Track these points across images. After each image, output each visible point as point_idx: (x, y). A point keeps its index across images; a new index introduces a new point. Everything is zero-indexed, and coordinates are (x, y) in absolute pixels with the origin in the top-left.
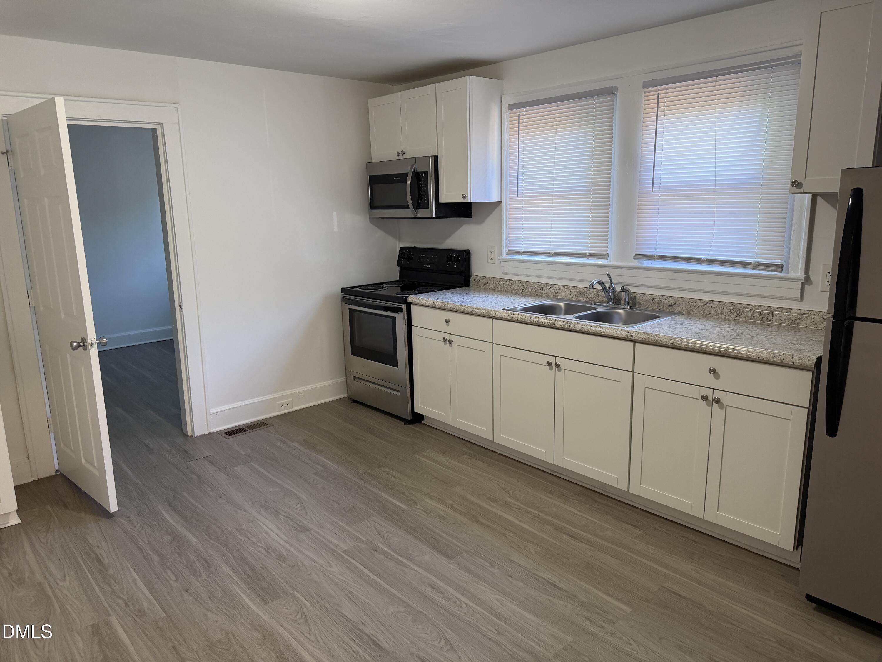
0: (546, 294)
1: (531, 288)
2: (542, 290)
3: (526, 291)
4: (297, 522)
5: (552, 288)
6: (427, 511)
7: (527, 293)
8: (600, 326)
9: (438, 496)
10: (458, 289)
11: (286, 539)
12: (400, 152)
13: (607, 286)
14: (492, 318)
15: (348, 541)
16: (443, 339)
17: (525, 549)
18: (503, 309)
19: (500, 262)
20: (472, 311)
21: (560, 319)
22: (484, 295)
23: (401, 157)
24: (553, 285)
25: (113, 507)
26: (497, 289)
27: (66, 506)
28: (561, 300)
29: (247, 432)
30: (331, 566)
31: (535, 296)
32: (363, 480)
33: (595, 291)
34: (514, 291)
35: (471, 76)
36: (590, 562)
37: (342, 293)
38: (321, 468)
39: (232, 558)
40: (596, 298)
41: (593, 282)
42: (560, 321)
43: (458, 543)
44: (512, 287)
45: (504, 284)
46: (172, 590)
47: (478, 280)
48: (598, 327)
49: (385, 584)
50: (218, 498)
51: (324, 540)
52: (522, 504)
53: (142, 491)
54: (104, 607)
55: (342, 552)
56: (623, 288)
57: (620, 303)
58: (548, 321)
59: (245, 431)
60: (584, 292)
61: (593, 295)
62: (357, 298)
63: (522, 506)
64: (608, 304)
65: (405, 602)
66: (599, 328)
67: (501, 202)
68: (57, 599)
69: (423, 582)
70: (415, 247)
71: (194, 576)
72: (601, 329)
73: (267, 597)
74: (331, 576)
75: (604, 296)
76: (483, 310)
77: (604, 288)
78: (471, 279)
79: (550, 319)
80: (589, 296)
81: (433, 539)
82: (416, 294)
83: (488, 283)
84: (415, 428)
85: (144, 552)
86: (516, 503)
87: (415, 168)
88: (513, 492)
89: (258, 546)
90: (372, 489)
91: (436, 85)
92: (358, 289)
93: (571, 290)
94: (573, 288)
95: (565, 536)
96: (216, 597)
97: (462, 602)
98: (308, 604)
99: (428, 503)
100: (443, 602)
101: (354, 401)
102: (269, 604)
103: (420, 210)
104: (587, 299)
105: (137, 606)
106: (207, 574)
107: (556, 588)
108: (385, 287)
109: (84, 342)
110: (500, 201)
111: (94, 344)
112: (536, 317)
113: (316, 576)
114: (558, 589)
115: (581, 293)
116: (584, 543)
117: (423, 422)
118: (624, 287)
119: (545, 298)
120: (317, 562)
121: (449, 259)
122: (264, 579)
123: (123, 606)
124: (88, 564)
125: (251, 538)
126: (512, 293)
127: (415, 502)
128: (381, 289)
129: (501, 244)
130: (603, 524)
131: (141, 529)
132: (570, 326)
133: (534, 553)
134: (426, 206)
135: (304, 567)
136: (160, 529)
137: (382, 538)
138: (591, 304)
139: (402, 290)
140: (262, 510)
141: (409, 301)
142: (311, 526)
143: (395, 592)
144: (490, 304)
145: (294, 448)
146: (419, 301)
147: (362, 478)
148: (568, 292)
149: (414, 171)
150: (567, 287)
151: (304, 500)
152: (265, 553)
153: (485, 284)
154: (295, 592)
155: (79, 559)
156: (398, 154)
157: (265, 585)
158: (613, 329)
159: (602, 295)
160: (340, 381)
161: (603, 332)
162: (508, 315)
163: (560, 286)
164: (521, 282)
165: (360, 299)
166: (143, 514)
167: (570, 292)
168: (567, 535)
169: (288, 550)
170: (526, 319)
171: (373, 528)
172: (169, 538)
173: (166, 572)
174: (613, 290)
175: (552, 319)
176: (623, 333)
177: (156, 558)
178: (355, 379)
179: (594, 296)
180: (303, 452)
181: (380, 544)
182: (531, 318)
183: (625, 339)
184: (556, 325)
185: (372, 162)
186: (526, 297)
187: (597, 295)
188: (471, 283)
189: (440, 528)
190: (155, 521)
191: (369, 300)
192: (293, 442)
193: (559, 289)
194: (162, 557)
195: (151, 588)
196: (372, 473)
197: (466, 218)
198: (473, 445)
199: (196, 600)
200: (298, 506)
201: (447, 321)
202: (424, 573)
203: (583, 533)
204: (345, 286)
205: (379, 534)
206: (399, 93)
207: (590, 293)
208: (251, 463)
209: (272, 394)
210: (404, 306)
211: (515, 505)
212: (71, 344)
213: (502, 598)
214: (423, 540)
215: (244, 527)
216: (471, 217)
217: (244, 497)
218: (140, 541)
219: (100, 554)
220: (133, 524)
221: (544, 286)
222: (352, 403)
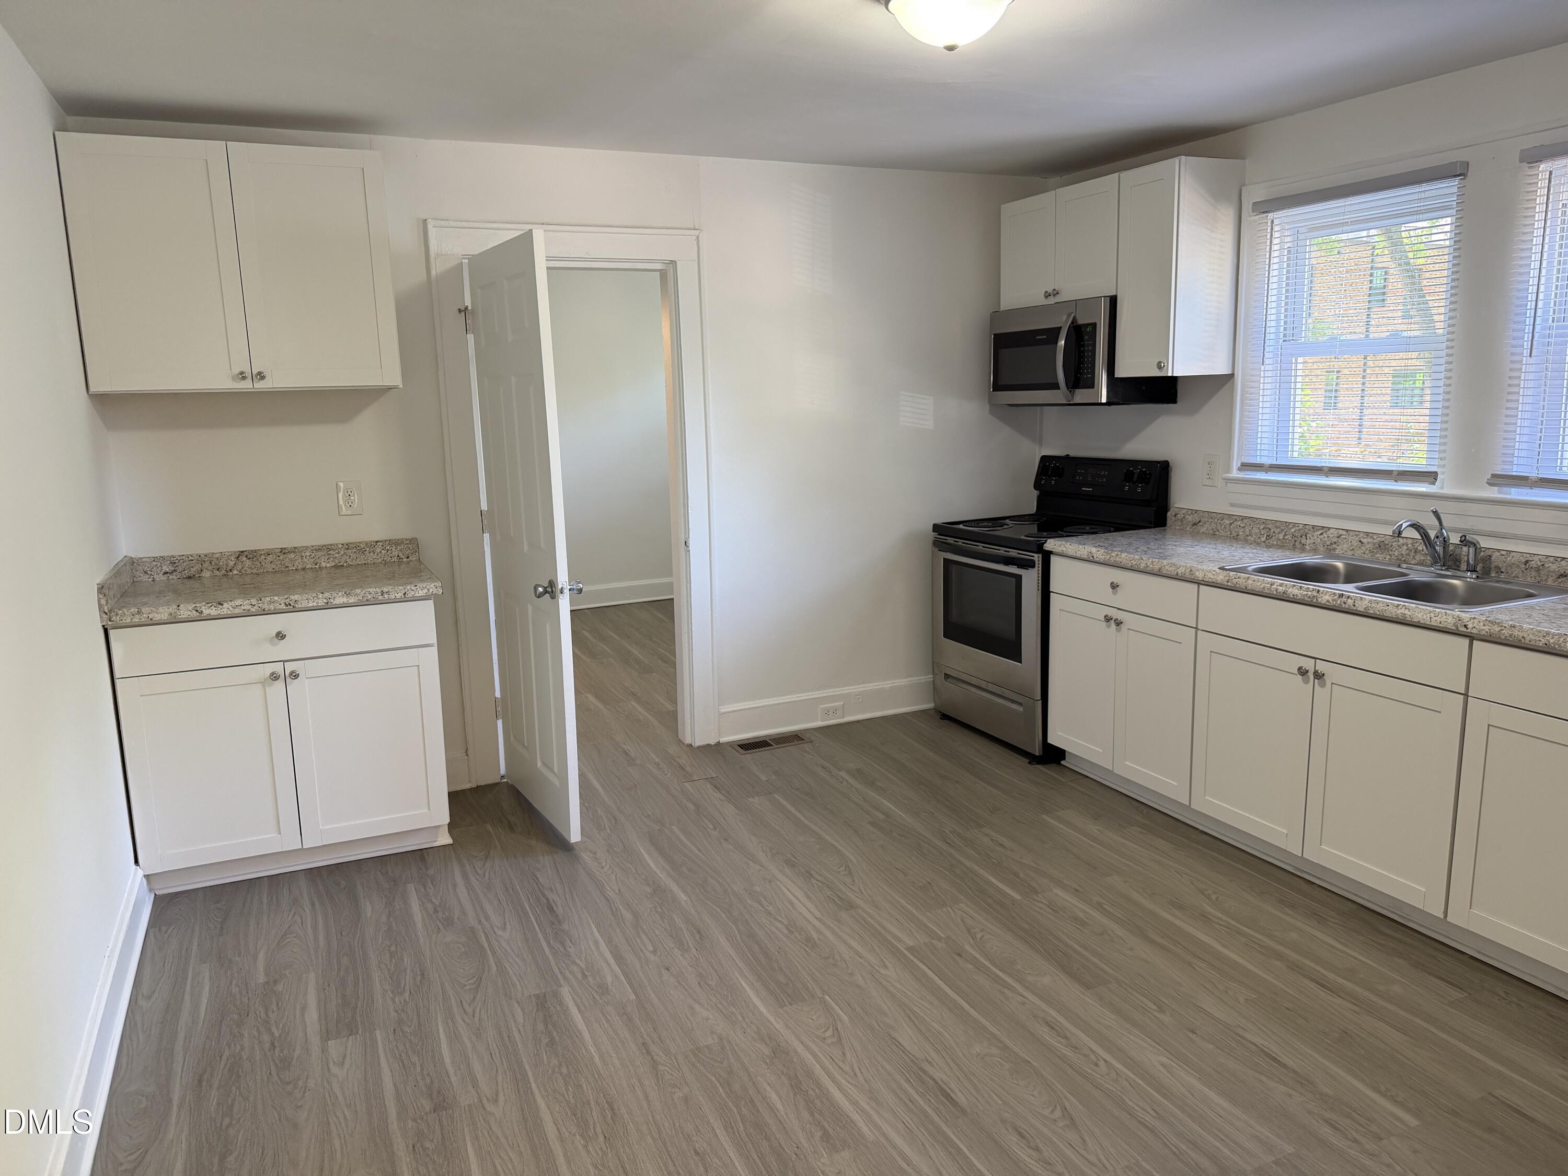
0: (1311, 545)
1: (1284, 533)
2: (1304, 537)
3: (1274, 537)
4: (838, 893)
5: (1324, 535)
6: (1055, 908)
7: (1275, 543)
8: (1404, 605)
9: (1077, 887)
10: (1142, 531)
11: (819, 915)
12: (1050, 291)
13: (1432, 534)
14: (1199, 583)
15: (915, 934)
16: (1105, 616)
17: (1227, 993)
18: (1219, 568)
19: (1226, 485)
20: (1160, 569)
21: (1327, 591)
22: (1189, 542)
23: (1052, 300)
24: (1327, 529)
25: (575, 836)
26: (1217, 533)
27: (511, 828)
28: (1338, 557)
29: (772, 747)
30: (885, 967)
31: (1291, 548)
32: (948, 843)
33: (1409, 543)
34: (1249, 538)
35: (1183, 157)
36: (1348, 1032)
37: (933, 531)
38: (881, 816)
39: (736, 931)
40: (1411, 557)
41: (1402, 525)
42: (1328, 594)
43: (1106, 968)
44: (1247, 530)
45: (1231, 524)
46: (648, 965)
47: (1182, 516)
48: (1399, 608)
49: (972, 1010)
50: (722, 841)
51: (877, 926)
52: (1233, 919)
53: (615, 819)
54: (554, 973)
55: (905, 948)
56: (1463, 538)
57: (1459, 567)
58: (1305, 593)
59: (770, 745)
60: (1388, 545)
61: (1404, 550)
62: (957, 542)
63: (1232, 922)
64: (1432, 569)
65: (1001, 1042)
66: (1403, 610)
67: (1231, 376)
68: (494, 953)
69: (1035, 1016)
70: (1068, 455)
71: (679, 949)
72: (1407, 612)
73: (783, 998)
74: (885, 983)
75: (1427, 552)
76: (1181, 568)
77: (1425, 536)
78: (1169, 514)
79: (1309, 588)
80: (1397, 551)
81: (1061, 953)
82: (1062, 536)
83: (1200, 522)
84: (1049, 772)
85: (612, 905)
86: (1220, 915)
87: (1074, 318)
88: (1218, 898)
89: (776, 919)
90: (962, 859)
91: (1119, 177)
92: (961, 526)
93: (1362, 540)
94: (1365, 536)
95: (1307, 982)
96: (708, 985)
97: (1100, 1059)
98: (845, 1018)
99: (1057, 895)
100: (1068, 1052)
101: (945, 717)
102: (785, 1008)
103: (1077, 391)
104: (1393, 557)
105: (598, 979)
106: (698, 949)
107: (1276, 1063)
108: (1008, 525)
109: (552, 587)
110: (1230, 373)
111: (565, 591)
112: (1281, 585)
113: (861, 978)
114: (1281, 1066)
115: (1382, 546)
116: (1343, 998)
117: (1063, 762)
118: (1465, 536)
119: (1310, 551)
120: (863, 957)
121: (1129, 477)
122: (781, 970)
123: (579, 976)
124: (536, 911)
125: (766, 907)
126: (1246, 540)
127: (1036, 892)
128: (1000, 527)
129: (1230, 451)
130: (1388, 973)
131: (610, 872)
132: (1345, 603)
133: (1242, 1000)
134: (1091, 384)
135: (843, 962)
136: (637, 876)
137: (973, 939)
138: (1399, 566)
139: (1038, 531)
140: (786, 867)
141: (1047, 549)
142: (859, 902)
143: (987, 1024)
144: (1197, 559)
145: (841, 780)
146: (1064, 549)
147: (948, 841)
148: (1355, 543)
149: (1072, 323)
150: (1354, 533)
151: (851, 862)
152: (786, 931)
153: (1195, 524)
154: (826, 997)
155: (525, 903)
156: (1047, 295)
157: (782, 979)
158: (1430, 612)
159: (1423, 551)
160: (924, 681)
161: (1408, 617)
162: (1227, 578)
163: (1341, 532)
164: (1265, 521)
165: (963, 543)
166: (615, 851)
167: (1359, 543)
168: (1312, 980)
169: (819, 932)
170: (1262, 587)
171: (959, 921)
172: (648, 890)
173: (640, 937)
174: (1445, 541)
175: (1311, 590)
176: (1449, 621)
177: (628, 915)
178: (948, 678)
179: (1408, 551)
180: (855, 788)
181: (967, 947)
182: (1271, 585)
183: (1451, 631)
184: (1320, 600)
185: (1001, 310)
186: (1271, 550)
187: (1413, 551)
188: (1169, 522)
189: (1075, 939)
190: (631, 864)
191: (978, 546)
192: (840, 770)
193: (1338, 537)
194: (636, 915)
195: (619, 958)
196: (966, 835)
197: (1166, 405)
198: (1153, 812)
199: (681, 984)
200: (841, 869)
201: (1114, 586)
202: (1038, 1002)
203: (1345, 981)
204: (939, 521)
205: (969, 931)
206: (1054, 191)
207: (1399, 546)
208: (775, 795)
209: (812, 691)
210: (1037, 558)
211: (1220, 919)
212: (536, 588)
213: (1172, 1063)
214: (1043, 951)
215: (757, 889)
216: (1175, 402)
217: (761, 844)
218: (609, 889)
219: (553, 901)
220: (599, 863)
221: (1309, 530)
222: (941, 718)
